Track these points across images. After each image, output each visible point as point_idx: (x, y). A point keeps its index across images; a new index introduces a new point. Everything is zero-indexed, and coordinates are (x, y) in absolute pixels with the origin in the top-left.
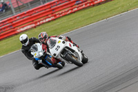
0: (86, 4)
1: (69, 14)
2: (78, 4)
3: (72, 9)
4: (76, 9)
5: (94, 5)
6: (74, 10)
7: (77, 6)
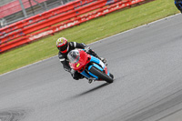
2: (110, 4)
3: (102, 11)
4: (107, 11)
5: (130, 6)
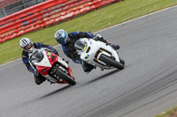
0: (35, 26)
1: (13, 38)
2: (25, 25)
3: (17, 32)
4: (22, 32)
5: (45, 27)
6: (20, 32)
7: (24, 28)
